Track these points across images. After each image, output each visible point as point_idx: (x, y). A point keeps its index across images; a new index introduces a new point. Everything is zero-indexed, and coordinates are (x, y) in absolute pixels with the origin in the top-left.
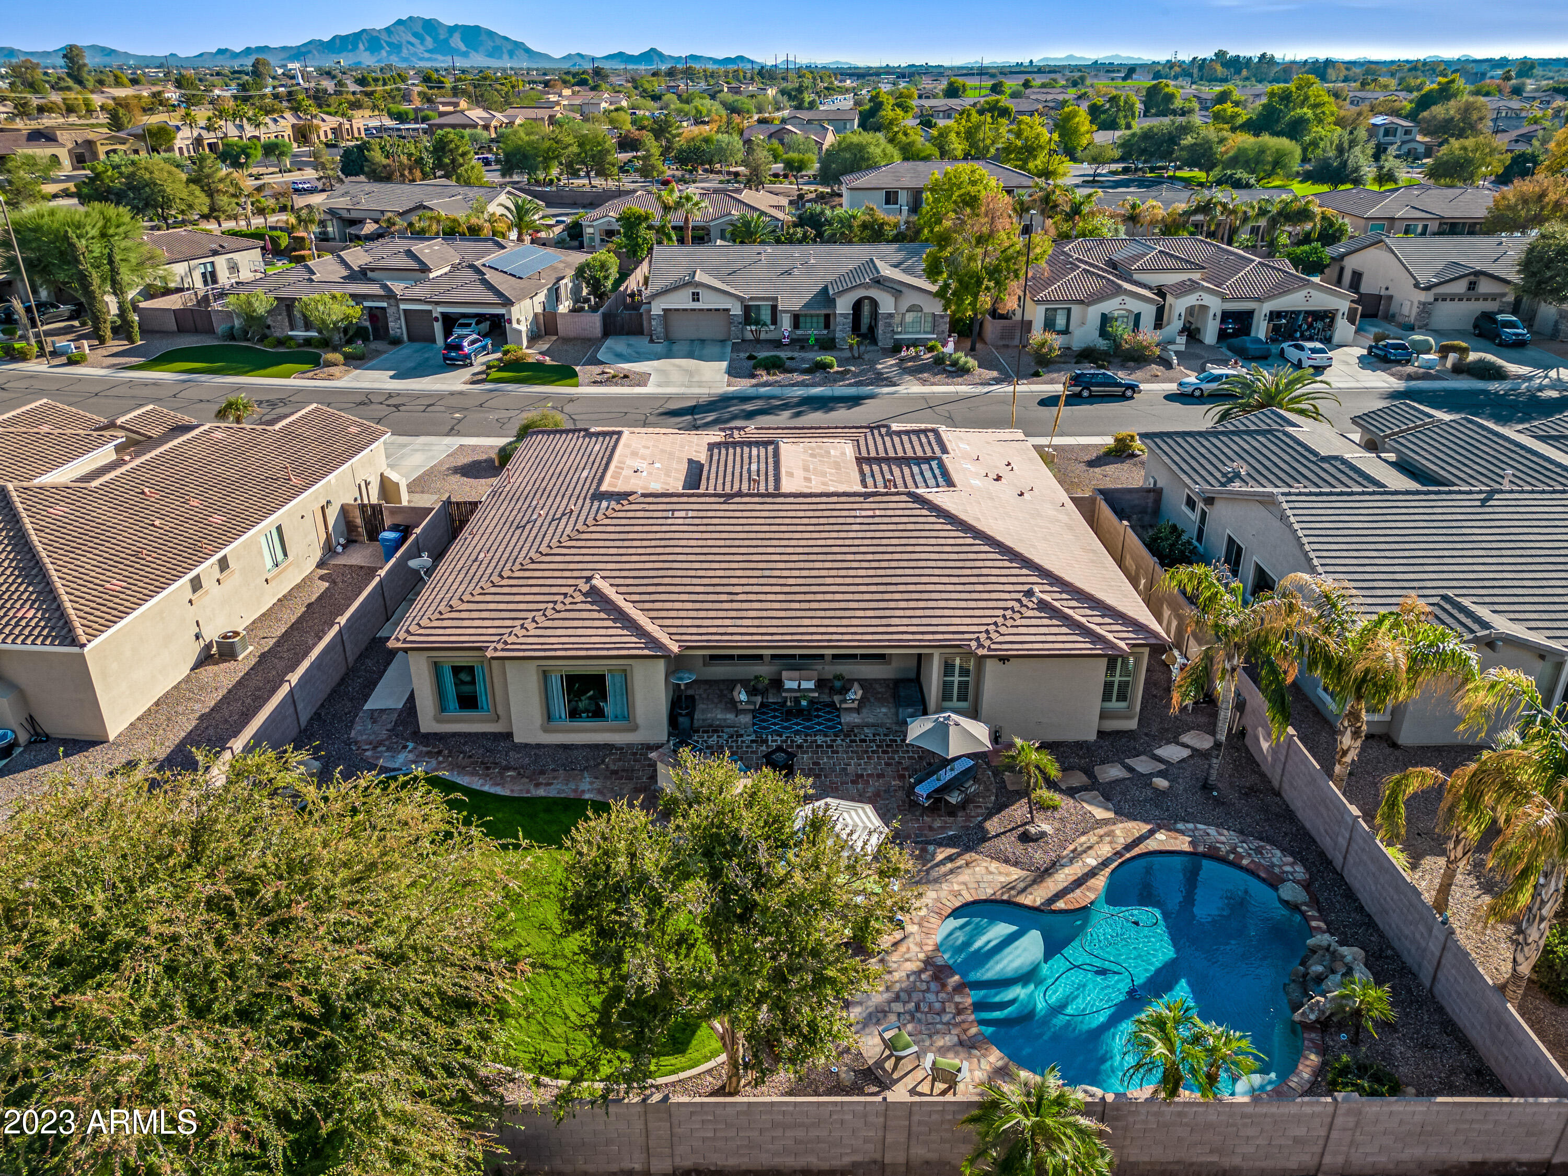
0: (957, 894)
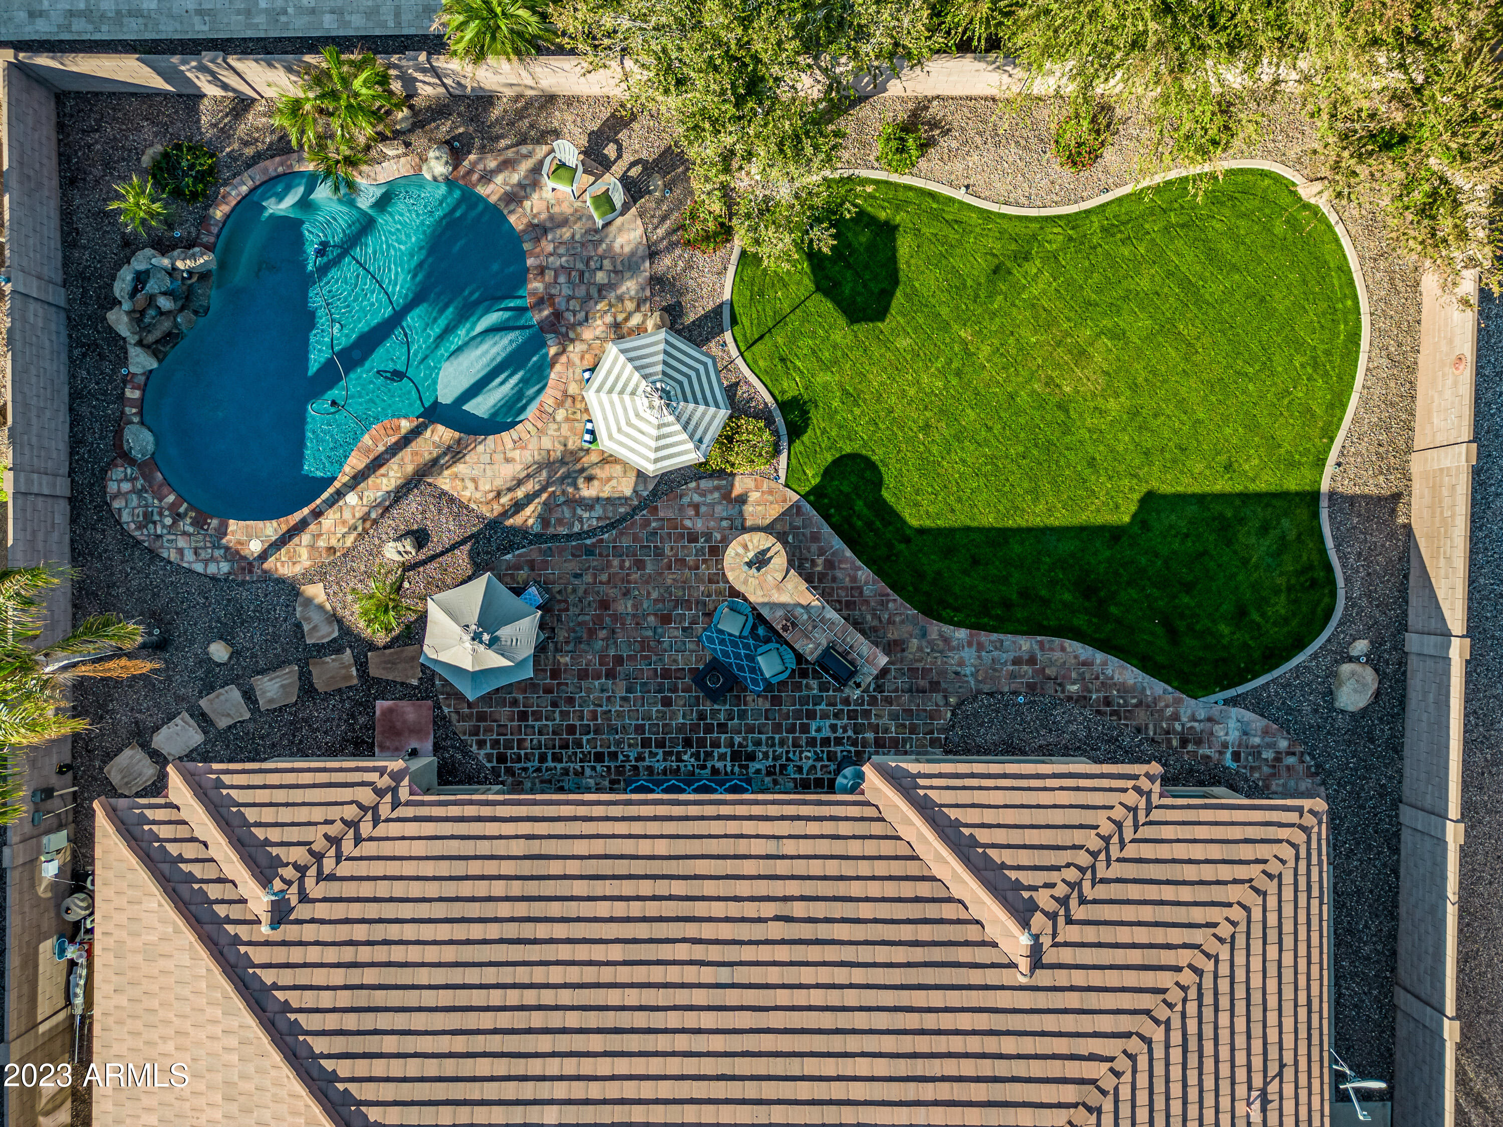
0: (518, 443)
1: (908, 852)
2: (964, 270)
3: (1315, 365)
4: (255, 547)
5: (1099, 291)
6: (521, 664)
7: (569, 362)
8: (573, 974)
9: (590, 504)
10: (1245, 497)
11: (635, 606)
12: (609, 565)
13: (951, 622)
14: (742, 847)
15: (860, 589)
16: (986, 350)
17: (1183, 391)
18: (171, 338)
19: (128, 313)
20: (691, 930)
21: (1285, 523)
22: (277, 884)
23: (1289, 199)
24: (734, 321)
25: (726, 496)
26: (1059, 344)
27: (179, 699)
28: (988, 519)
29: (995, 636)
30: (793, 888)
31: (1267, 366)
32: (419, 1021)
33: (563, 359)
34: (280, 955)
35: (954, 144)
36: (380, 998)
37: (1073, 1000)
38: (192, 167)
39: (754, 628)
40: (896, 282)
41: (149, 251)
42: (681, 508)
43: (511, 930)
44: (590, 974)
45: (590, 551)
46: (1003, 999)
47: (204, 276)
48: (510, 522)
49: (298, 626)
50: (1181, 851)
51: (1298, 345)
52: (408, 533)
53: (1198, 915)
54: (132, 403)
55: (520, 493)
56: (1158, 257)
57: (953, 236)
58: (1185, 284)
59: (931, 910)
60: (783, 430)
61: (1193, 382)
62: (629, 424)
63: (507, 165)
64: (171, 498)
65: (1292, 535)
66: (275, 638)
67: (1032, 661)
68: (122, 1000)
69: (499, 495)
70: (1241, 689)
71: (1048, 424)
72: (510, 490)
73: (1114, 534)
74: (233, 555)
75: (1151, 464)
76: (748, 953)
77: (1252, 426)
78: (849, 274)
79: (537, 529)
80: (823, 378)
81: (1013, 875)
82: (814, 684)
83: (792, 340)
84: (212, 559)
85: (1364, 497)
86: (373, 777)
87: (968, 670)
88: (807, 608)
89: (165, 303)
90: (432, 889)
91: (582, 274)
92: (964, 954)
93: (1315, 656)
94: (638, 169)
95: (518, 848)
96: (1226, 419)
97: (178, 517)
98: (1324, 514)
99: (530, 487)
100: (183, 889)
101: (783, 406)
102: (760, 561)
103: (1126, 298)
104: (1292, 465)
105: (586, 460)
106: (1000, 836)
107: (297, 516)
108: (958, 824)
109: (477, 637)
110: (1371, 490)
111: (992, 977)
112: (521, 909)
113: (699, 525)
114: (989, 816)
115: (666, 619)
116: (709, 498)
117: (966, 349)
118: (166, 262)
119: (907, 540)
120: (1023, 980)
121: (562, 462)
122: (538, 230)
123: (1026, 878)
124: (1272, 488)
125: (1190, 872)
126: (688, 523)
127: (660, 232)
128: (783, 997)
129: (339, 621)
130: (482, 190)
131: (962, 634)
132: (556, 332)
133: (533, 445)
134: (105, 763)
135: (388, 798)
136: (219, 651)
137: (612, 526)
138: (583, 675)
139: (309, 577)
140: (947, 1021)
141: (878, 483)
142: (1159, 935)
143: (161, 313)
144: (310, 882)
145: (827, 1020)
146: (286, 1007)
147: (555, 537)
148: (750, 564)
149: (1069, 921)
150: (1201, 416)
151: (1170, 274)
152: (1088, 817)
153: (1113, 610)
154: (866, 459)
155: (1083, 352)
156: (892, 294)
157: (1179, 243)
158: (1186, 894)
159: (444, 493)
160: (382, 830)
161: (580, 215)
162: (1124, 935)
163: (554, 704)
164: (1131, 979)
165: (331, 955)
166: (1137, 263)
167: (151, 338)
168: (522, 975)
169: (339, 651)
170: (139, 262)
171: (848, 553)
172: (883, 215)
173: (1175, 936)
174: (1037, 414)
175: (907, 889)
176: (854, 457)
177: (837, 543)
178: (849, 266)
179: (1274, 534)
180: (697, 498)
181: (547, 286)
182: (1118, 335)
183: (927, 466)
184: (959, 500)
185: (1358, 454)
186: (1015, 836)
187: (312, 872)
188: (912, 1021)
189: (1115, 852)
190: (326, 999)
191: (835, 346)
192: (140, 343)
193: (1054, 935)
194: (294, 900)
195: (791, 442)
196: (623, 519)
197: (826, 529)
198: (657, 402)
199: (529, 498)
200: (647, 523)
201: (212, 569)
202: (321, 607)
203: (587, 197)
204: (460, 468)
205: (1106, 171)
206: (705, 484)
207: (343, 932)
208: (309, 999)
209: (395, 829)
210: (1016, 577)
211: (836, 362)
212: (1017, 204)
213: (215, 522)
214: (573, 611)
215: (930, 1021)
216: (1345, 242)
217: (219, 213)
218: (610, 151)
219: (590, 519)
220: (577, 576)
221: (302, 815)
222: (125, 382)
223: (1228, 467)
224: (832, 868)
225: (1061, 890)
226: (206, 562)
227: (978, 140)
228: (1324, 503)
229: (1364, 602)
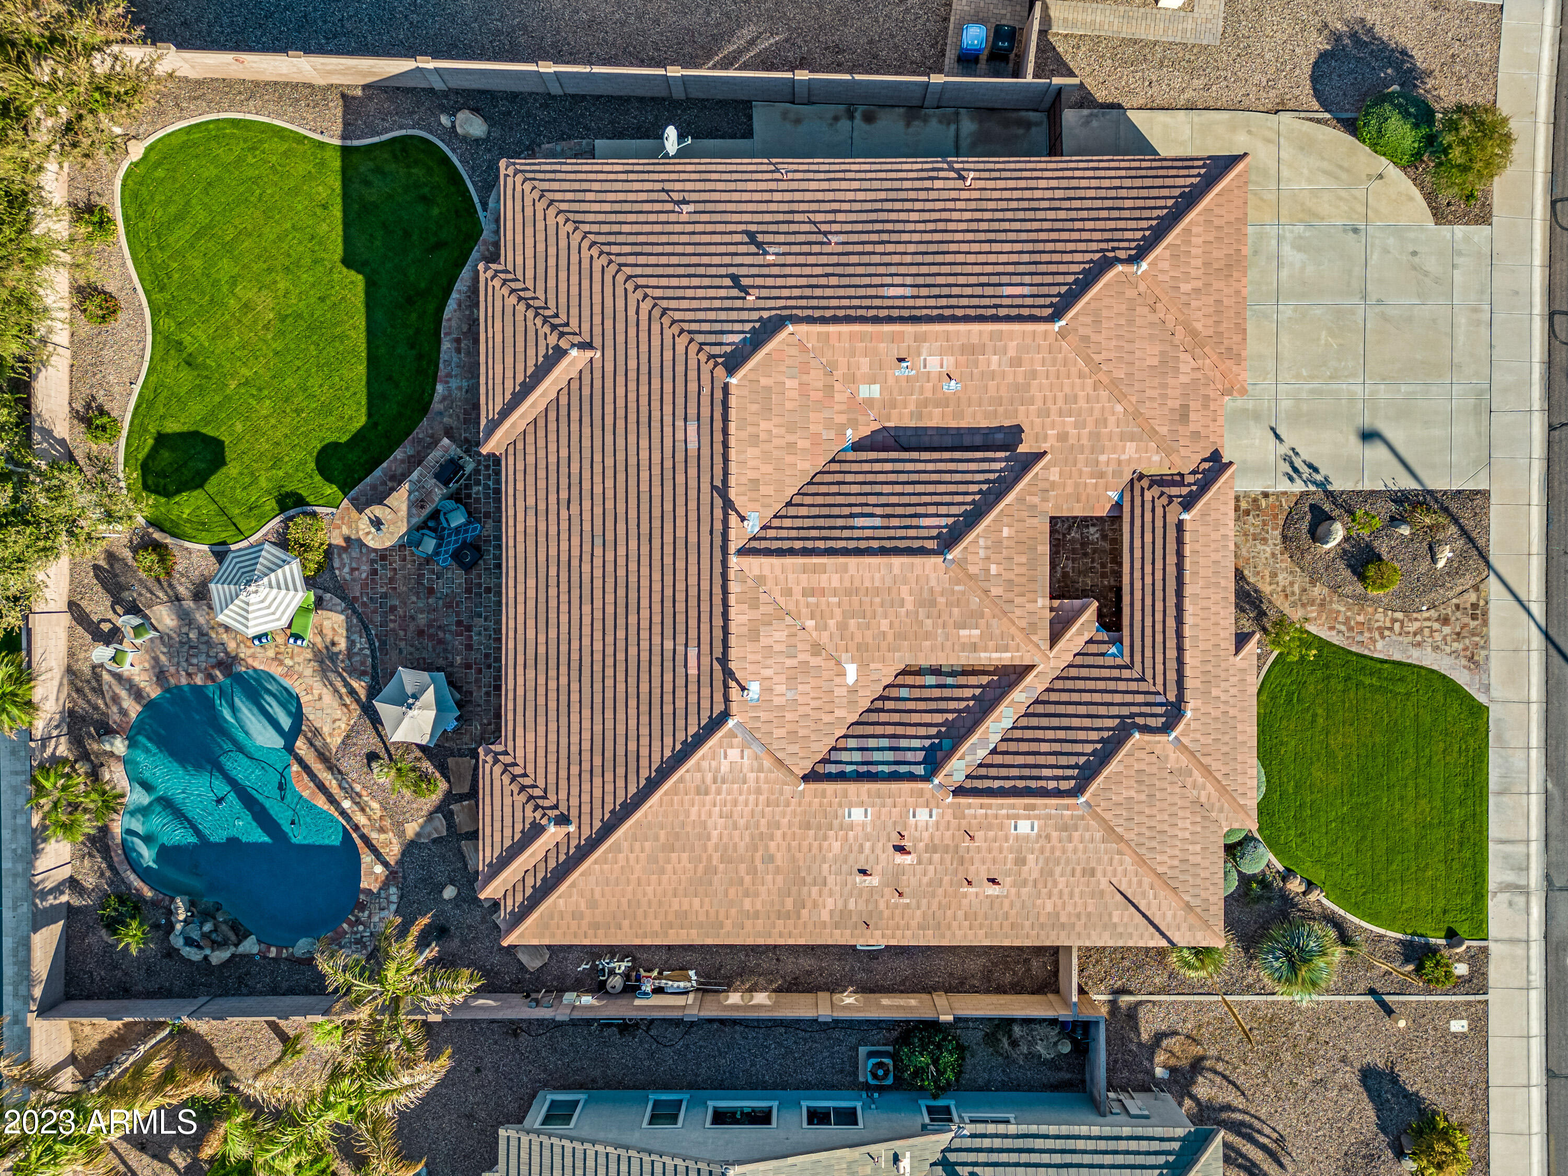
0: (308, 692)
1: (532, 426)
2: (188, 386)
3: (253, 149)
4: (379, 869)
5: (203, 293)
6: (433, 680)
7: (253, 656)
8: (598, 635)
9: (351, 643)
10: (346, 196)
11: (422, 612)
12: (393, 630)
13: (432, 395)
14: (530, 531)
15: (410, 457)
16: (245, 371)
17: (272, 237)
18: (235, 927)
19: (213, 950)
20: (575, 562)
21: (362, 169)
22: (544, 822)
23: (141, 166)
24: (224, 543)
25: (345, 549)
26: (240, 321)
27: (484, 920)
28: (362, 369)
29: (441, 366)
30: (553, 498)
31: (255, 181)
32: (621, 729)
33: (250, 661)
34: (586, 819)
35: (102, 392)
36: (609, 754)
37: (609, 324)
38: (116, 910)
39: (430, 529)
40: (196, 433)
41: (172, 937)
42: (353, 580)
43: (575, 674)
44: (598, 625)
45: (383, 643)
46: (609, 367)
47: (192, 905)
48: (363, 697)
49: (434, 841)
50: (529, 252)
51: (240, 160)
52: (369, 766)
53: (563, 243)
54: (279, 952)
55: (343, 690)
56: (179, 254)
57: (165, 393)
58: (198, 236)
59: (563, 412)
60: (299, 509)
61: (266, 230)
62: (269, 607)
63: (116, 699)
64: (345, 926)
65: (371, 164)
66: (443, 857)
67: (458, 341)
68: (626, 923)
69: (345, 705)
70: (476, 200)
71: (296, 328)
72: (341, 698)
73: (371, 285)
74: (385, 886)
75: (323, 259)
76: (587, 527)
77: (295, 191)
78: (190, 464)
79: (367, 679)
80: (263, 483)
81: (541, 359)
82: (475, 489)
83: (237, 502)
84: (387, 898)
85: (344, 117)
86: (488, 767)
87: (465, 384)
88: (410, 493)
89: (207, 927)
90: (553, 726)
91: (191, 647)
92: (586, 391)
93: (453, 150)
94: (117, 608)
95: (531, 674)
96: (291, 208)
97: (358, 922)
98: (356, 143)
99: (339, 684)
100: (550, 883)
101: (282, 510)
102: (377, 523)
103: (208, 276)
104: (322, 164)
105: (320, 645)
106: (520, 367)
107: (358, 841)
108: (513, 393)
109: (410, 707)
110: (339, 112)
111: (597, 374)
112: (563, 669)
113: (365, 568)
114: (509, 374)
115: (431, 591)
116: (347, 561)
117: (244, 384)
118: (179, 927)
119: (376, 425)
120: (599, 354)
121: (321, 662)
122: (160, 676)
123: (542, 352)
124: (339, 177)
125: (541, 247)
126: (364, 575)
127: (161, 594)
128: (609, 505)
129: (431, 814)
130: (133, 715)
131: (440, 388)
132: (231, 665)
133: (310, 681)
134: (527, 971)
135: (501, 757)
136: (449, 892)
137: (366, 628)
138: (469, 647)
139: (401, 834)
140: (621, 402)
141: (335, 445)
142: (574, 268)
143: (215, 930)
144: (546, 803)
145: (621, 477)
146: (613, 812)
147: (374, 667)
148: (379, 529)
149: (567, 324)
150: (289, 225)
151: (192, 246)
152: (509, 311)
153: (423, 285)
154: (320, 453)
155: (246, 305)
156: (204, 435)
157: (171, 240)
158: (552, 251)
159: (343, 742)
160: (520, 761)
161: (150, 647)
162: (574, 290)
163: (489, 667)
164: (597, 287)
165: (586, 787)
166: (184, 269)
167: (233, 938)
168: (598, 667)
169: (451, 813)
170: (177, 941)
171: (385, 465)
172: (151, 442)
173: (574, 259)
174: (289, 336)
175: (552, 426)
176: (318, 461)
177: (378, 472)
178: (185, 463)
179: (371, 177)
180: (346, 570)
181: (200, 671)
182: (233, 281)
183: (326, 410)
184: (347, 389)
185: (314, 120)
186: (519, 357)
187: (540, 802)
188: (620, 423)
189: (529, 294)
190: (609, 788)
191: (241, 474)
192: (236, 945)
193: (575, 334)
194: (557, 812)
195: (308, 504)
196: (361, 620)
197: (368, 480)
198: (253, 588)
199: (347, 685)
200: (364, 604)
201: (394, 898)
202: (422, 827)
203: (138, 642)
204: (326, 730)
205: (122, 289)
206: (336, 564)
207: (574, 781)
208: (609, 799)
209: (520, 753)
210: (400, 351)
211: (252, 473)
212: (144, 349)
213: (362, 897)
214: (425, 655)
215: (621, 413)
216: (170, 129)
217: (148, 894)
218: (106, 627)
219: (361, 643)
220: (401, 651)
221: (508, 810)
222: (265, 957)
223: (325, 207)
224: (542, 474)
225: (547, 329)
226: (389, 902)
227: (99, 376)
228: (349, 143)
229: (416, 117)
